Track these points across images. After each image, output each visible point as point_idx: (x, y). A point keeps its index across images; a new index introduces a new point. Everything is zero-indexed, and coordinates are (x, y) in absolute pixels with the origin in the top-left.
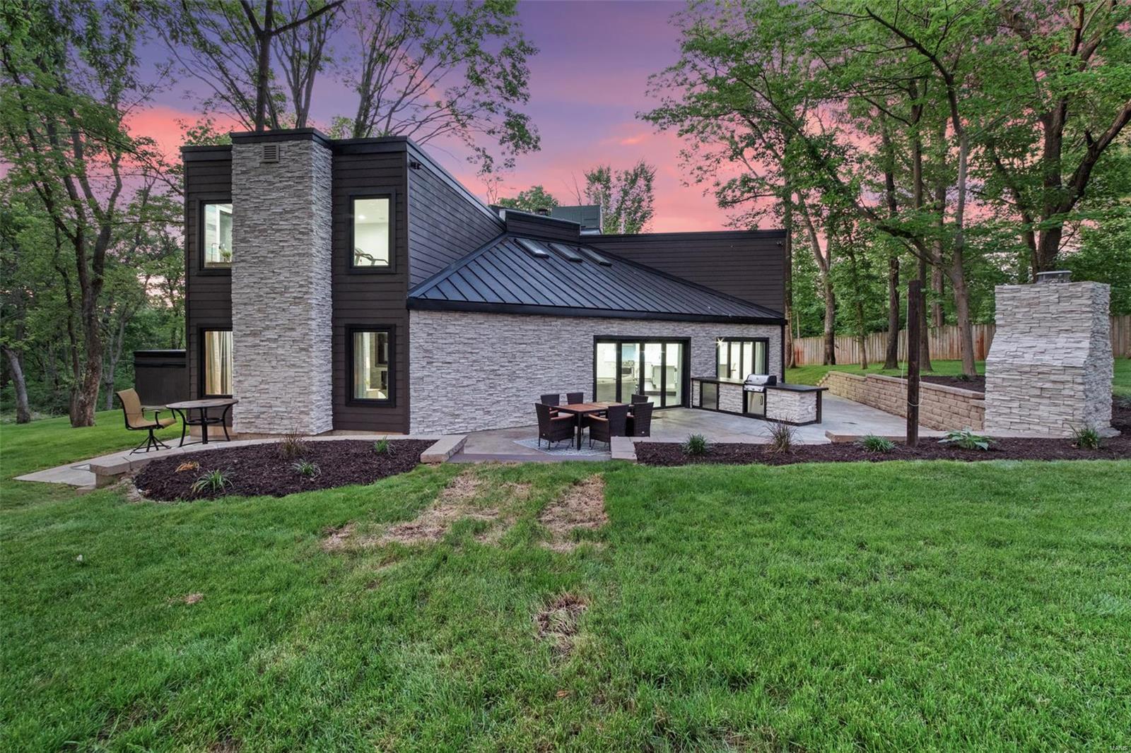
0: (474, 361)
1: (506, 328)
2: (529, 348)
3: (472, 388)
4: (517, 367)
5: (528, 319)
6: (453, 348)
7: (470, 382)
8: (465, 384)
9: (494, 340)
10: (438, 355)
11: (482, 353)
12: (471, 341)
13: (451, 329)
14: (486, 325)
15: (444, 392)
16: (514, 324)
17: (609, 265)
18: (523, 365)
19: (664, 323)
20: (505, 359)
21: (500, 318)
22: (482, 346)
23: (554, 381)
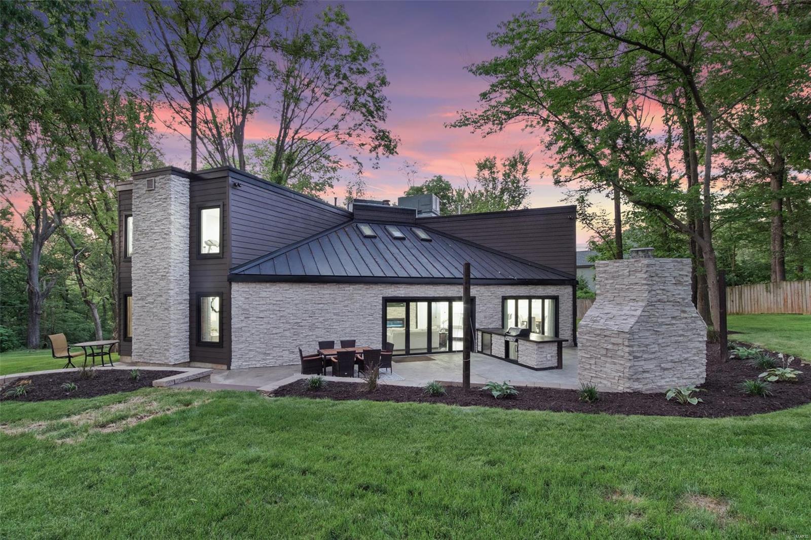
0: (282, 316)
1: (307, 293)
2: (326, 307)
3: (280, 335)
4: (316, 321)
5: (325, 286)
6: (264, 307)
7: (278, 331)
8: (274, 332)
9: (297, 302)
10: (253, 312)
11: (288, 311)
12: (278, 303)
13: (264, 294)
14: (291, 291)
15: (258, 338)
16: (314, 290)
17: (429, 241)
18: (321, 319)
19: (449, 286)
20: (307, 315)
21: (302, 286)
22: (288, 306)
23: (348, 330)
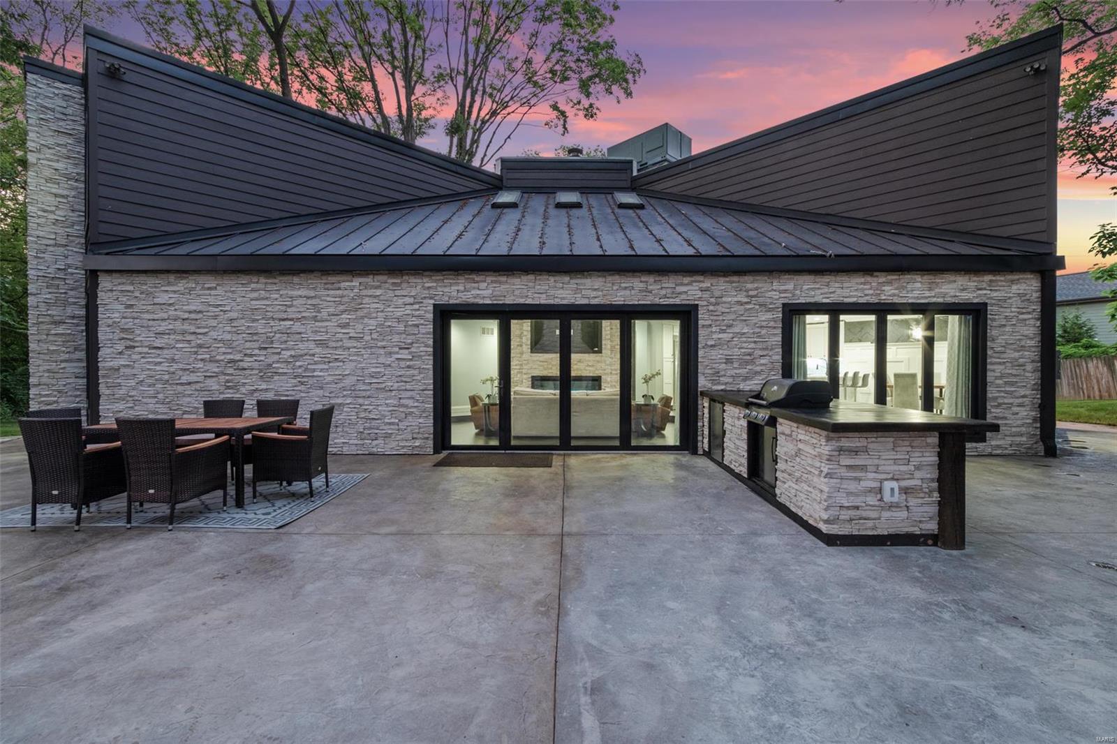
0: (200, 346)
1: (255, 295)
2: (297, 327)
3: (198, 386)
4: (276, 357)
5: (296, 280)
6: (164, 326)
7: (193, 378)
8: (184, 379)
9: (234, 315)
10: (142, 336)
11: (213, 334)
12: (193, 316)
13: (163, 298)
14: (220, 291)
15: (151, 391)
16: (269, 287)
17: (641, 207)
18: (286, 354)
19: (617, 278)
20: (256, 345)
21: (244, 279)
22: (213, 323)
23: (348, 381)
